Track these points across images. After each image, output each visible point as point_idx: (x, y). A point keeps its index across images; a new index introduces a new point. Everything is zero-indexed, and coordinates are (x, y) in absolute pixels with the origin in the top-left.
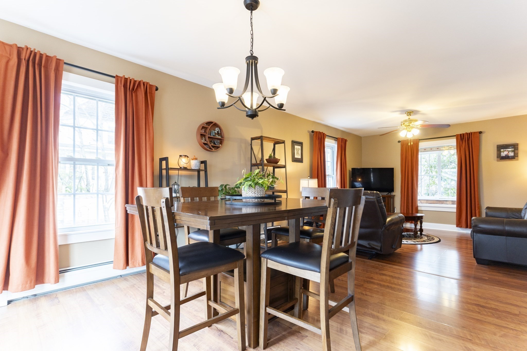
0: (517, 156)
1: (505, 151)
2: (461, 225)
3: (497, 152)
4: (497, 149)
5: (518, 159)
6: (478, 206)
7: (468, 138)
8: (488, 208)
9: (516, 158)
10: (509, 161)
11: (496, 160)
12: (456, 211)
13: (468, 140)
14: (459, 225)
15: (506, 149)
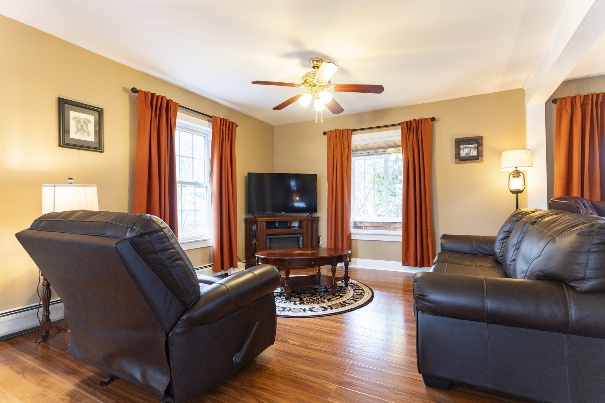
0: (482, 156)
1: (466, 148)
2: (408, 262)
3: (455, 150)
4: (455, 145)
5: (482, 160)
6: (431, 232)
7: (416, 127)
8: (444, 237)
9: (480, 158)
10: (471, 163)
11: (454, 161)
12: (401, 241)
13: (417, 131)
14: (406, 262)
15: (467, 146)
